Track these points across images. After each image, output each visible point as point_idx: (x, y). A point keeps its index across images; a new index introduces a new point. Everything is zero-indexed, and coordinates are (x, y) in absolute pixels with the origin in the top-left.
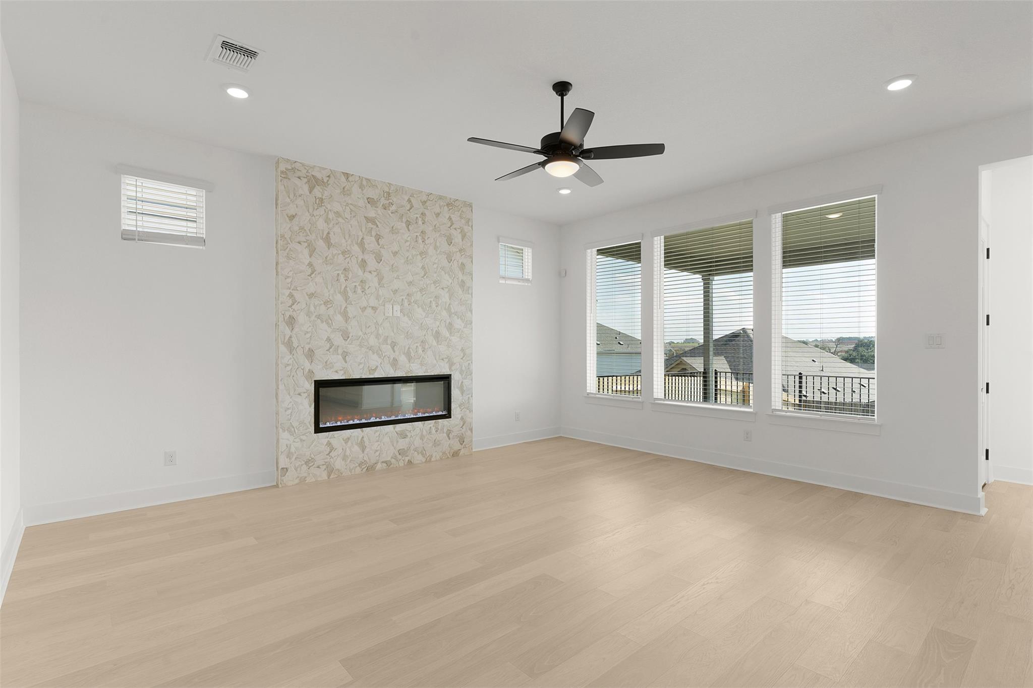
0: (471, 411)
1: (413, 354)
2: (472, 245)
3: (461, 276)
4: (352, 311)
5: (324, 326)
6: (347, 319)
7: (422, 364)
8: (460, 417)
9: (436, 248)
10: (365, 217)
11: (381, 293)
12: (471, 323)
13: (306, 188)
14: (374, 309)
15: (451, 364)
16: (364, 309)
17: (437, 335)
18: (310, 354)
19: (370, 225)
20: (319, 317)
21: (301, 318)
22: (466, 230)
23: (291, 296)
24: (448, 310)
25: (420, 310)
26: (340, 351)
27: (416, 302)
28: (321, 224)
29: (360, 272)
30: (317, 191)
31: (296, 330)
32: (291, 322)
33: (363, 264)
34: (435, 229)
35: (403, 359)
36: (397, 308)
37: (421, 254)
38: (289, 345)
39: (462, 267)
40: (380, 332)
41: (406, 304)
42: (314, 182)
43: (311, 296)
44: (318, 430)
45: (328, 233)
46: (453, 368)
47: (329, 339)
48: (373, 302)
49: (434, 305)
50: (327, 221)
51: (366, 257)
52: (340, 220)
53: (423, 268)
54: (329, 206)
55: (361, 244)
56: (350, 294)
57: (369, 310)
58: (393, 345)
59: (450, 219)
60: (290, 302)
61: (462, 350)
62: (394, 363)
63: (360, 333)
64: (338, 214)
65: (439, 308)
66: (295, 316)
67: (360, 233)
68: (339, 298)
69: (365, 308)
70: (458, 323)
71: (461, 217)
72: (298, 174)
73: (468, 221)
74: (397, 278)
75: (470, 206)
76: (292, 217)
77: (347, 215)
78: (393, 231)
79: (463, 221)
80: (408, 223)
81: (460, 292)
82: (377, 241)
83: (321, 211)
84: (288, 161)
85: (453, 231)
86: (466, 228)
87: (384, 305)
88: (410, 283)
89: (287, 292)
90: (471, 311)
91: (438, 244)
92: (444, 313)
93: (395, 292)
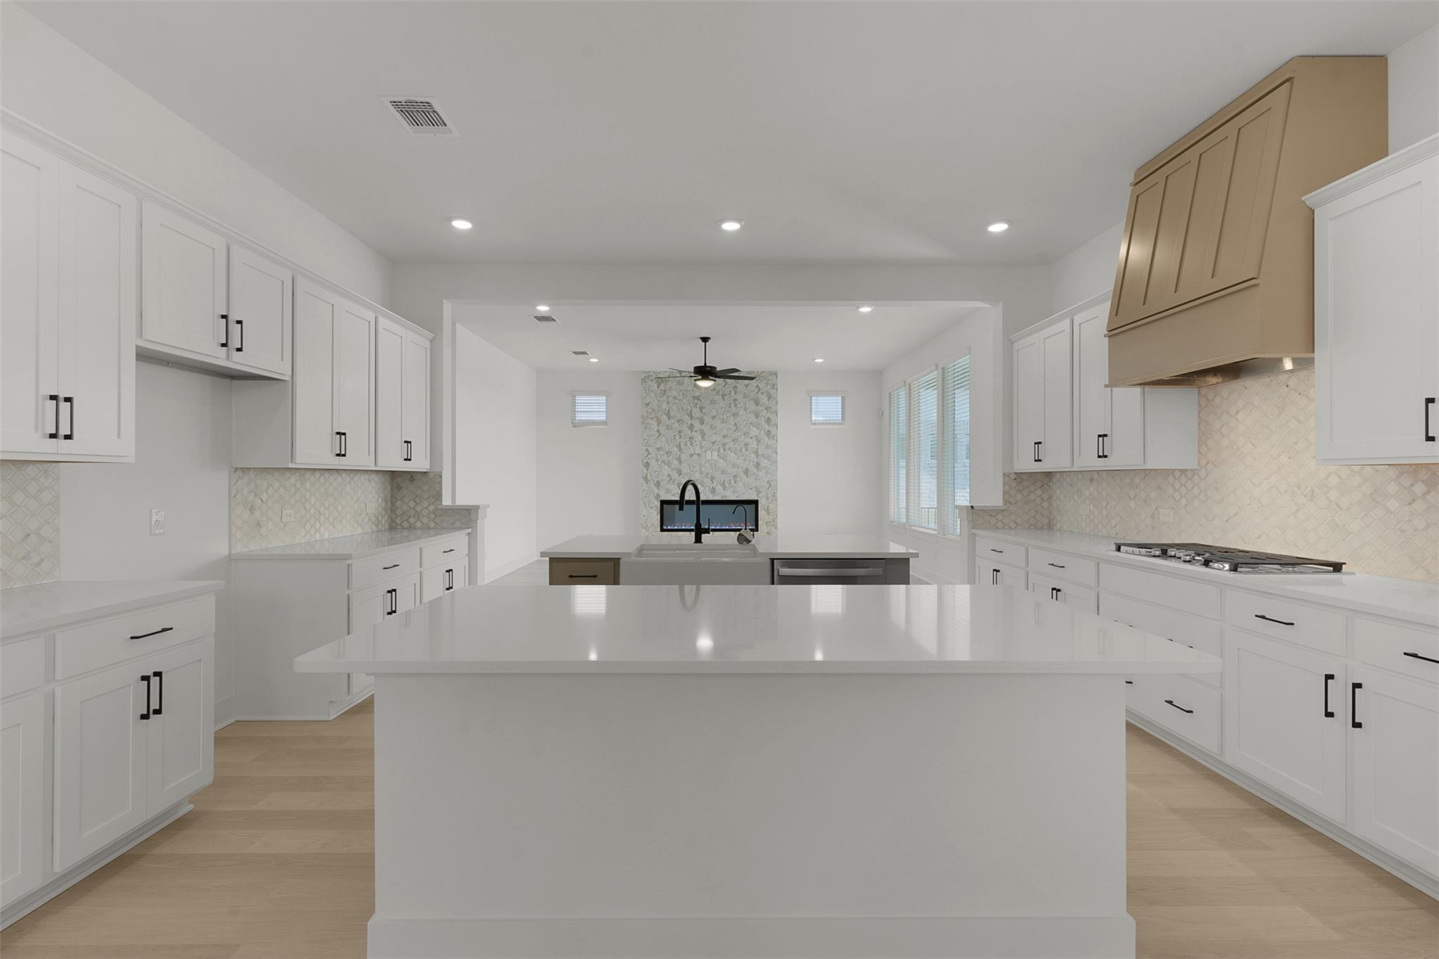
0: (776, 528)
1: (727, 485)
2: (777, 403)
3: (767, 427)
4: (684, 457)
5: (666, 467)
6: (679, 460)
7: (734, 492)
8: (766, 531)
9: (745, 409)
10: (693, 397)
11: (703, 445)
12: (776, 462)
13: (656, 385)
14: (699, 455)
15: (759, 492)
16: (691, 456)
17: (746, 472)
18: (658, 484)
19: (696, 401)
20: (662, 462)
21: (653, 463)
22: (771, 393)
23: (647, 450)
24: (756, 453)
25: (733, 454)
26: (676, 483)
27: (729, 449)
28: (664, 406)
29: (689, 432)
30: (662, 387)
31: (649, 470)
32: (647, 465)
33: (691, 427)
34: (745, 396)
35: (719, 488)
36: (715, 453)
37: (733, 415)
38: (646, 479)
39: (768, 420)
40: (703, 470)
41: (722, 450)
42: (660, 380)
43: (659, 449)
44: (662, 530)
45: (669, 411)
46: (760, 495)
47: (669, 475)
48: (698, 451)
49: (744, 450)
50: (668, 403)
51: (693, 422)
52: (676, 401)
53: (735, 424)
54: (669, 394)
55: (690, 414)
56: (683, 446)
57: (695, 456)
58: (712, 479)
59: (757, 386)
60: (647, 454)
61: (768, 482)
62: (713, 491)
63: (689, 471)
64: (675, 398)
65: (748, 452)
66: (649, 461)
67: (689, 408)
68: (676, 449)
69: (693, 455)
70: (764, 463)
71: (767, 384)
72: (651, 378)
73: (773, 386)
74: (715, 433)
75: (776, 374)
76: (647, 405)
77: (681, 397)
78: (712, 402)
79: (769, 387)
80: (723, 396)
81: (766, 439)
82: (701, 411)
83: (665, 397)
84: (645, 372)
85: (760, 395)
86: (772, 392)
87: (706, 452)
88: (725, 436)
89: (645, 448)
90: (776, 453)
91: (747, 406)
92: (753, 455)
93: (713, 443)
